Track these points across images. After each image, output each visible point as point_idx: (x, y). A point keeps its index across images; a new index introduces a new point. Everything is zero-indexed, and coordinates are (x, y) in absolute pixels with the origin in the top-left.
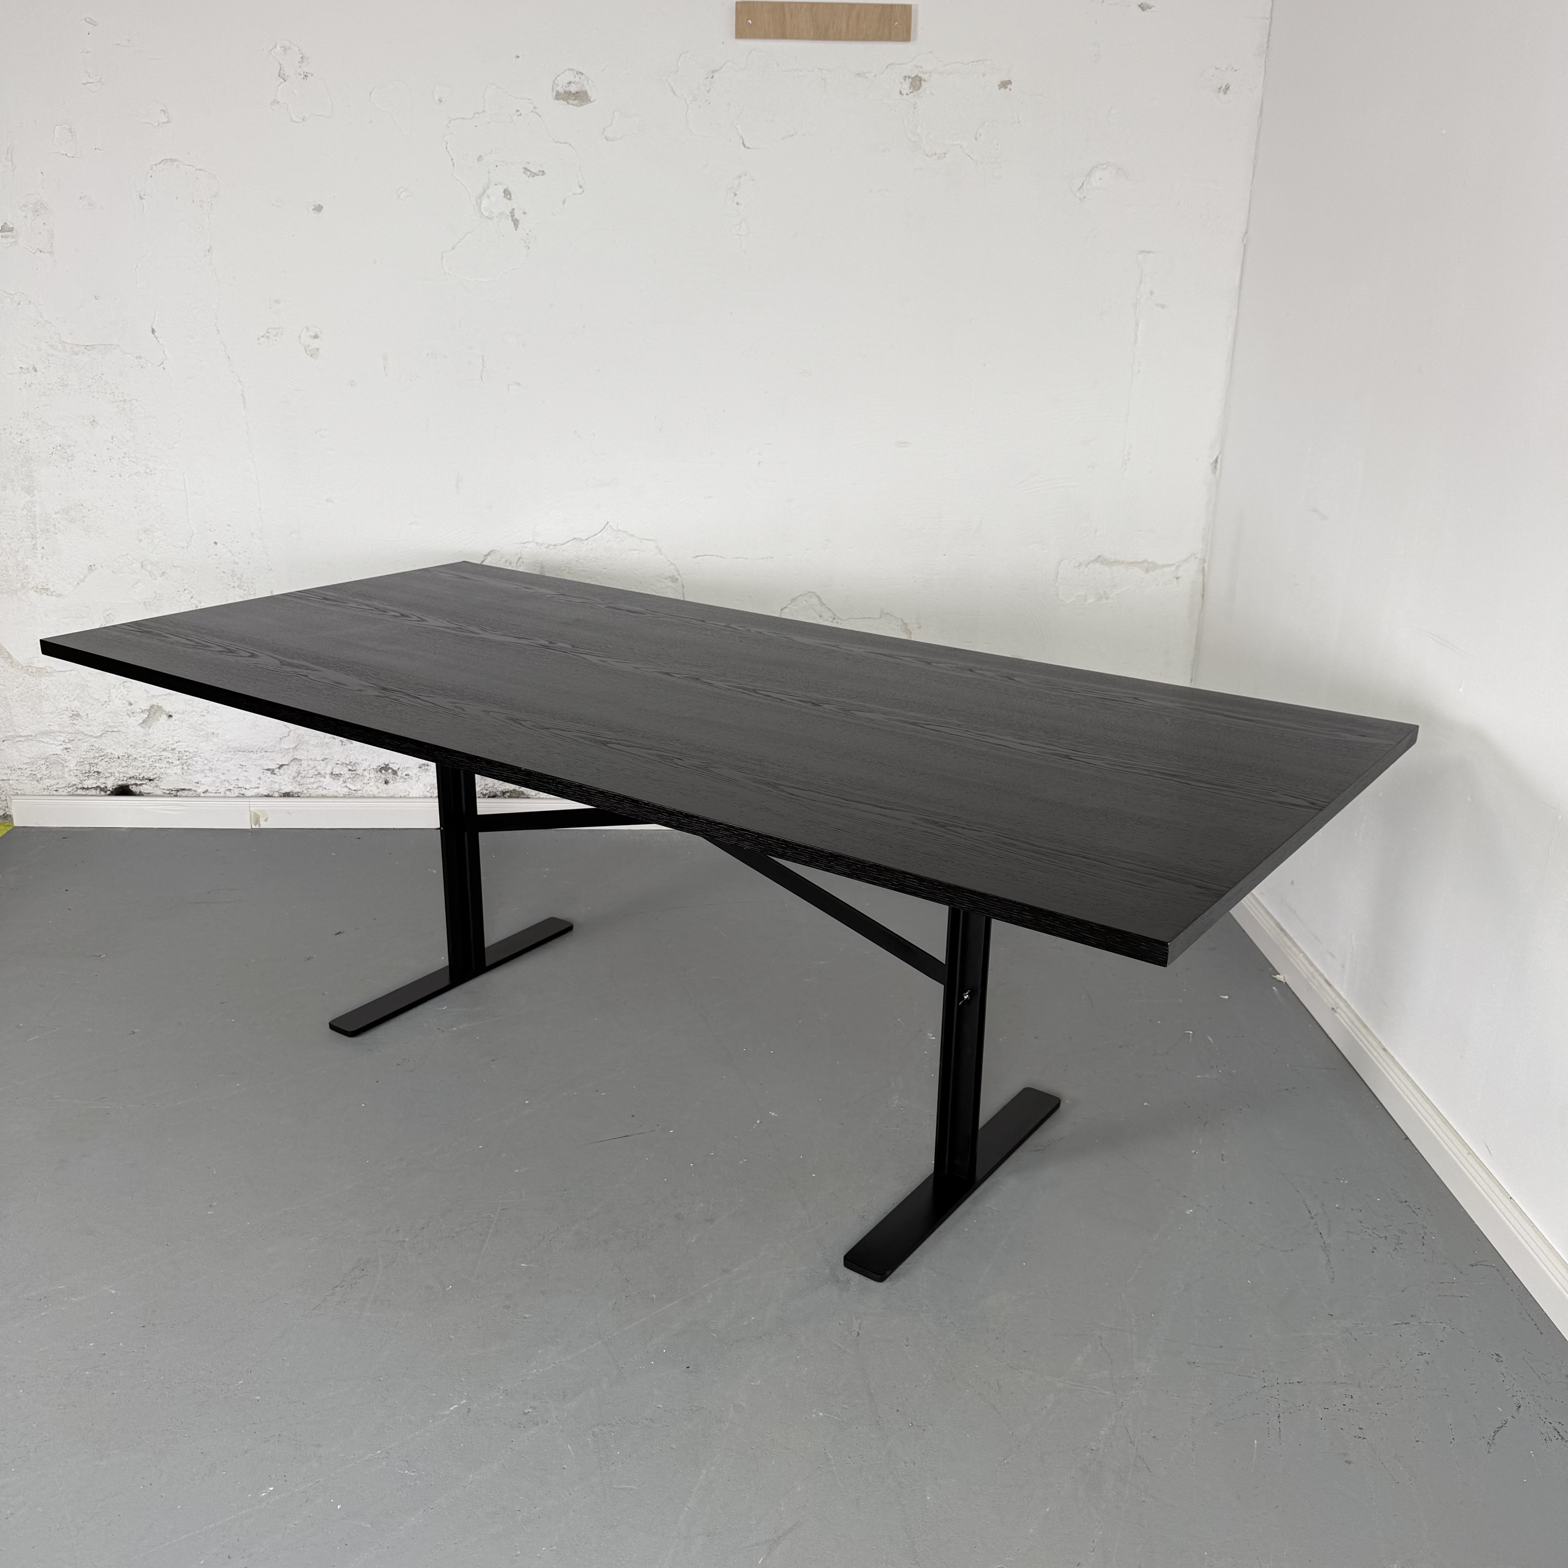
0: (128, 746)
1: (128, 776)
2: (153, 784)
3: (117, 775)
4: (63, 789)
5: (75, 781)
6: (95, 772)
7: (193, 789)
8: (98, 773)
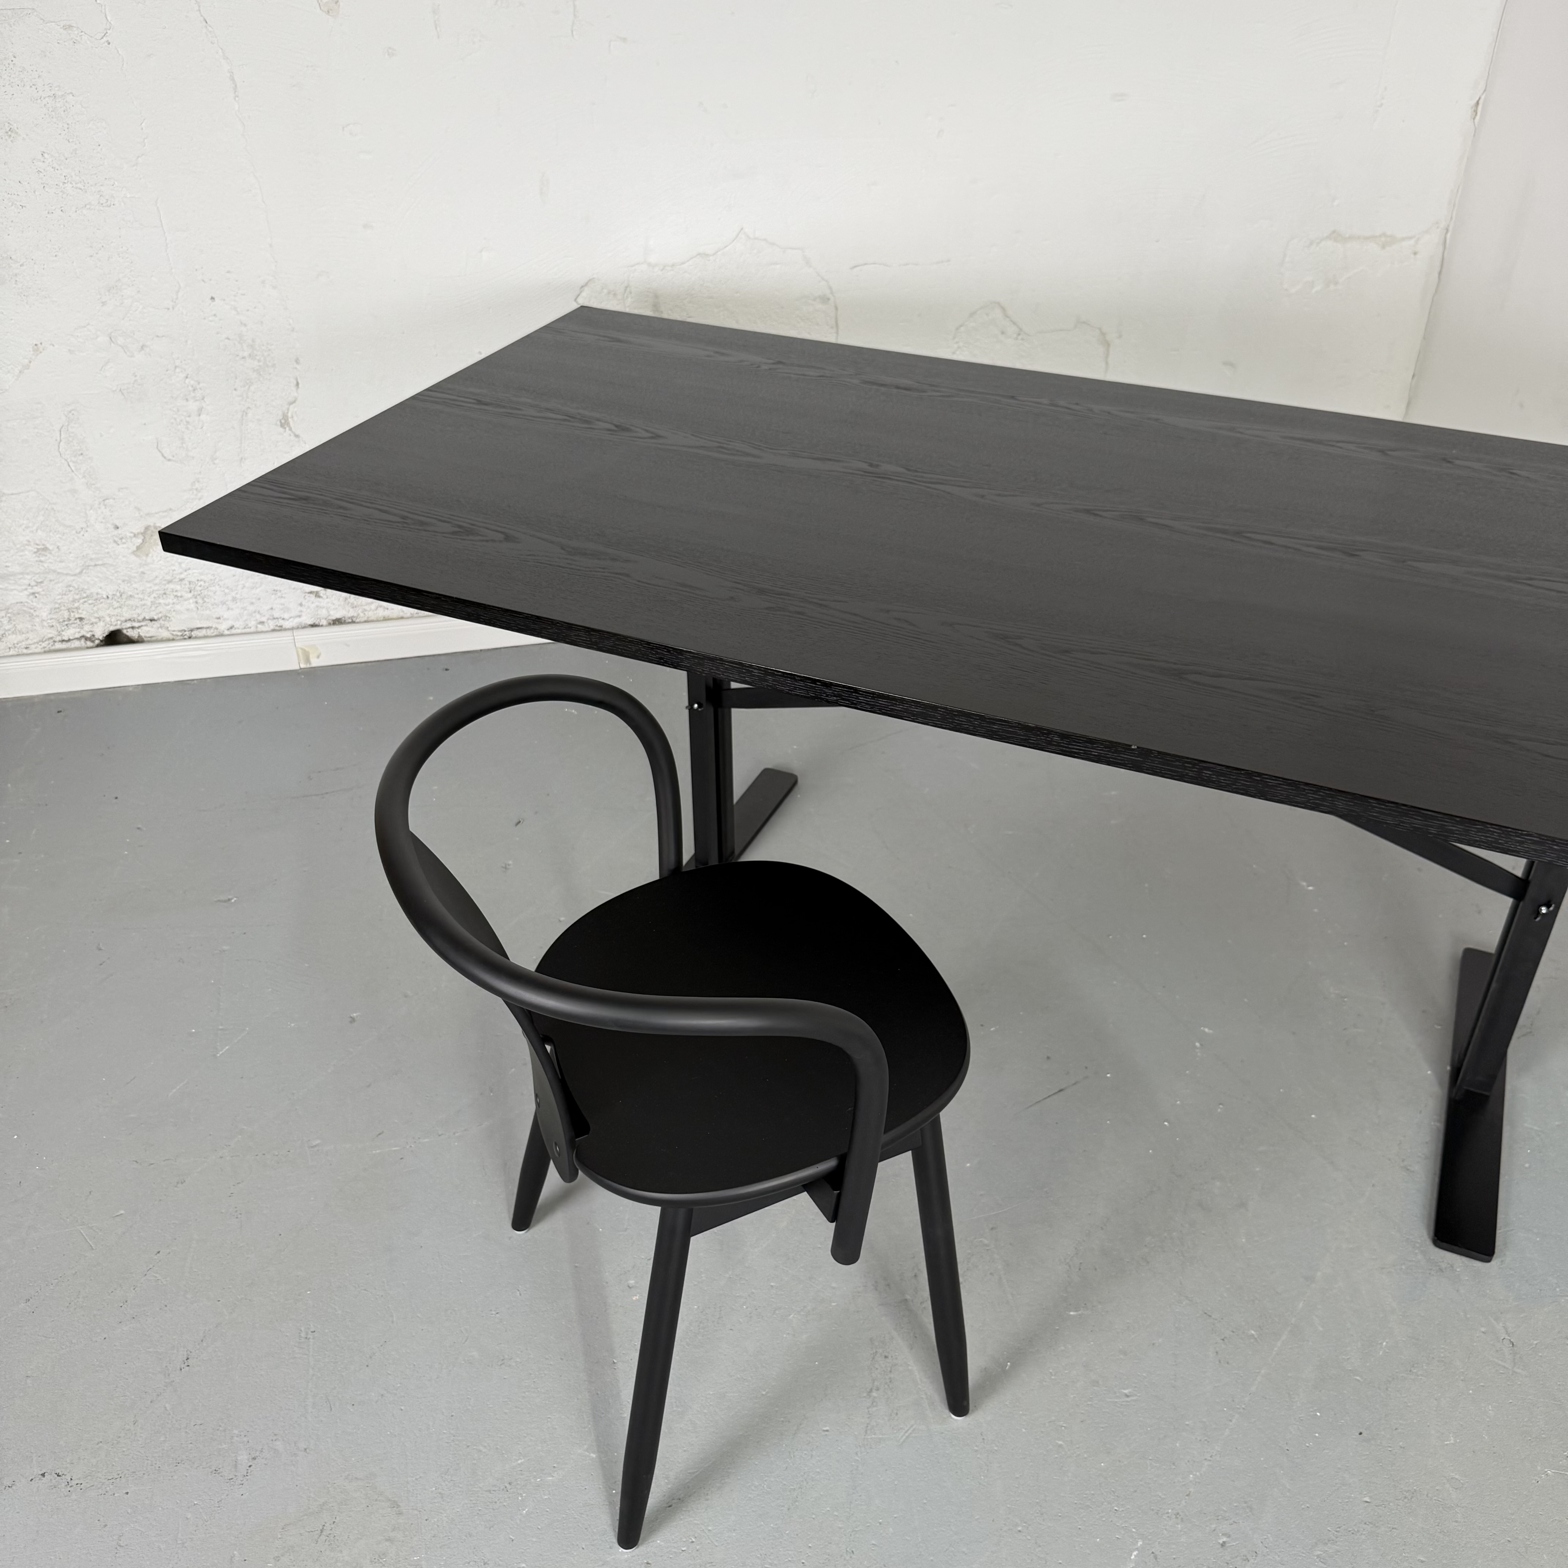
0: (120, 581)
1: (123, 619)
2: (156, 624)
3: (108, 619)
4: (36, 645)
5: (52, 633)
6: (76, 619)
7: (214, 626)
8: (81, 619)
